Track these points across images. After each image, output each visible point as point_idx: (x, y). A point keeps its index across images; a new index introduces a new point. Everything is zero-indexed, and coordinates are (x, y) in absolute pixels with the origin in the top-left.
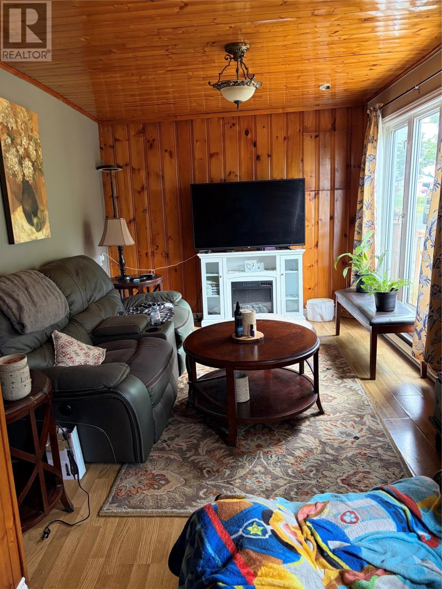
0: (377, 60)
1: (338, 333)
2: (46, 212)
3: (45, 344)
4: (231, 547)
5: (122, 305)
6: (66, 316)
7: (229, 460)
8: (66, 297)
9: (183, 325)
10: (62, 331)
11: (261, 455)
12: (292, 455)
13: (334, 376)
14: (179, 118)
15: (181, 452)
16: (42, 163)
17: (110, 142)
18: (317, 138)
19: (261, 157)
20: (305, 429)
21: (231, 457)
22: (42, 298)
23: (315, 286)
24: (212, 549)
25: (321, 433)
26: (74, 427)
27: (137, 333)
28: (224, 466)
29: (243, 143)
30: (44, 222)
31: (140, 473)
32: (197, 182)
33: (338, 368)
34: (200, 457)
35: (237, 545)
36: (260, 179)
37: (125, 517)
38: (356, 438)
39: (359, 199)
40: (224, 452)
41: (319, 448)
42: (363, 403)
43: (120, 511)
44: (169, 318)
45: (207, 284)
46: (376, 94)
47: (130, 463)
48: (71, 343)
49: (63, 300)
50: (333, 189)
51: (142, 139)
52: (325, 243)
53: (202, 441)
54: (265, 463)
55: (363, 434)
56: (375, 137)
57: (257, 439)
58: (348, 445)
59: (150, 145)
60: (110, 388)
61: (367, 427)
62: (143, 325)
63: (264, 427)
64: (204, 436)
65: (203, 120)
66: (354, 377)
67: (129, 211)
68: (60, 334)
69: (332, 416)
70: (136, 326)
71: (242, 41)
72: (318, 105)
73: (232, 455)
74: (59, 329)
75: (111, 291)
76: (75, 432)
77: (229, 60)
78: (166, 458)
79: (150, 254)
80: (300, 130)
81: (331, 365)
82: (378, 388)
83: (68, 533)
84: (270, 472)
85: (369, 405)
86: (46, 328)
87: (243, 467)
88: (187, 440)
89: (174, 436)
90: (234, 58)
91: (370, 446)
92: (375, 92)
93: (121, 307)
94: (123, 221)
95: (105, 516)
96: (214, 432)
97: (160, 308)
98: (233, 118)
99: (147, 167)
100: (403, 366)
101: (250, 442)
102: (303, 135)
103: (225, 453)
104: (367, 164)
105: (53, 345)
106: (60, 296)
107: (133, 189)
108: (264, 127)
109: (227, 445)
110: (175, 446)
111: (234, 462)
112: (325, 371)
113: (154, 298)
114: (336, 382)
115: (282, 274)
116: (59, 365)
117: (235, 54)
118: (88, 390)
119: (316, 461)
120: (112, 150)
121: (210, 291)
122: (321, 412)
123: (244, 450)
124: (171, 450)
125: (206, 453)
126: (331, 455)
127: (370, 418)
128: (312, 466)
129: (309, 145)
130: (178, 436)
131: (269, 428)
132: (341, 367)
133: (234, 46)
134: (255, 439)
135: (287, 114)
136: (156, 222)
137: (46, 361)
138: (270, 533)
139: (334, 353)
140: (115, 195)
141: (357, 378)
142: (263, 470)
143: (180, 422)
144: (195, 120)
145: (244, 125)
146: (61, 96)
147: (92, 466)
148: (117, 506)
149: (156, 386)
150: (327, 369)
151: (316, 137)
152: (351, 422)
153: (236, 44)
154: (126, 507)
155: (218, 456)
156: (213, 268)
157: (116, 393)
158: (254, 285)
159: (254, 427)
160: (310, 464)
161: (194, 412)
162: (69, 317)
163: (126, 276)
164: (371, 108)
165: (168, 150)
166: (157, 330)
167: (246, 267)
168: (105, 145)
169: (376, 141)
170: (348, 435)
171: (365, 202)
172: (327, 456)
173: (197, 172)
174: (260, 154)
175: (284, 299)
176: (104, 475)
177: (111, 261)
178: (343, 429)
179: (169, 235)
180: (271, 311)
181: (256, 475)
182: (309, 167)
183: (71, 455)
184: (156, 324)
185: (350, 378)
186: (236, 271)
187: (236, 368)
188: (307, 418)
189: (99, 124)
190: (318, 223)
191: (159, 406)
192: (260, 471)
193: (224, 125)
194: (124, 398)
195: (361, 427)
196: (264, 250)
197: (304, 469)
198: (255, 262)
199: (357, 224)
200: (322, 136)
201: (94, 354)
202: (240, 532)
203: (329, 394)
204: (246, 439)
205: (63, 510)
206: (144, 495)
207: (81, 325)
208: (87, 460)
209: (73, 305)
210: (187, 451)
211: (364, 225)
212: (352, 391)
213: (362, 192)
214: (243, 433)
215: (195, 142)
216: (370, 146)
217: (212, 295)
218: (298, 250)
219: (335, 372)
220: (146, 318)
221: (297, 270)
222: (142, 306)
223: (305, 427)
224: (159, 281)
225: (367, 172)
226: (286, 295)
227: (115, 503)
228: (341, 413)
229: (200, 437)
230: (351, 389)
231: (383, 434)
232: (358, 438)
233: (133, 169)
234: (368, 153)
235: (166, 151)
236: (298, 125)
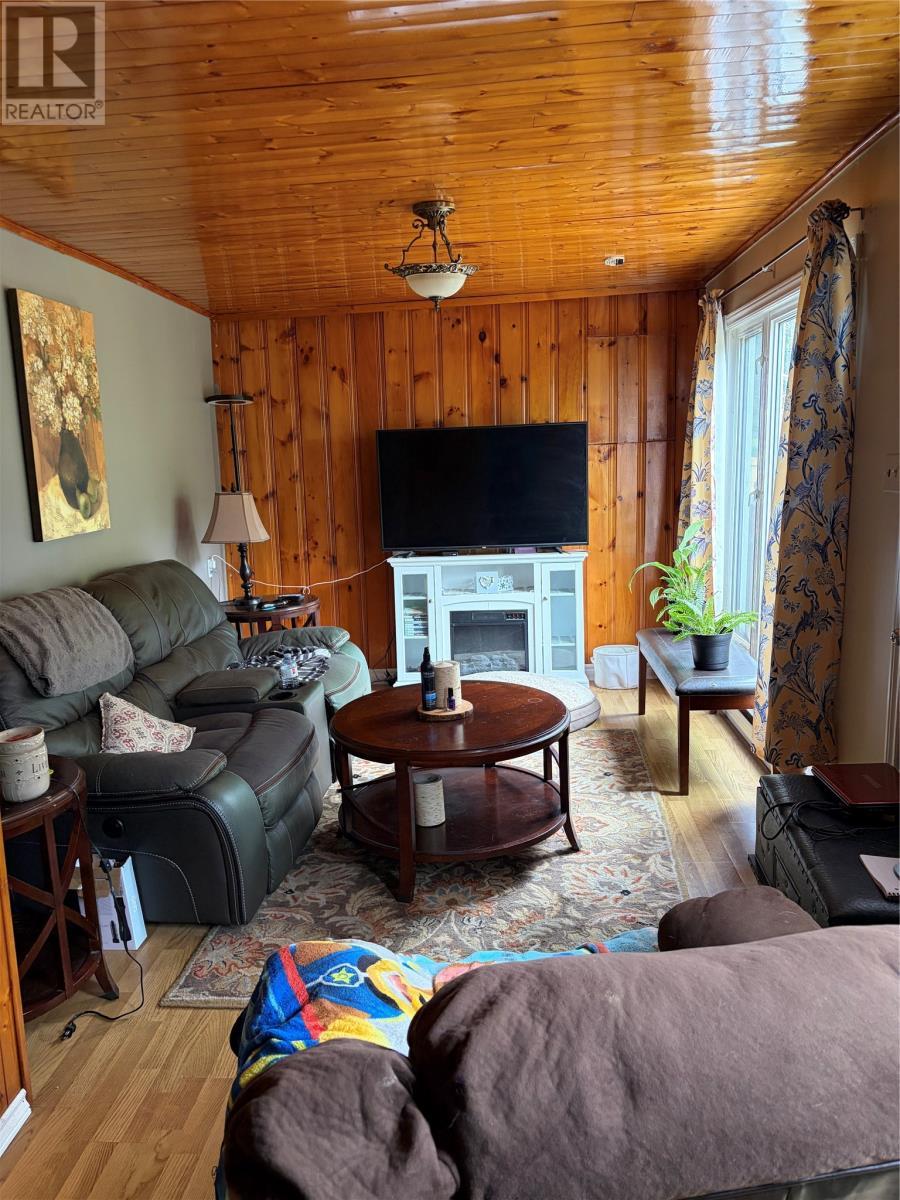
0: (694, 221)
1: (642, 711)
2: (104, 485)
3: (87, 714)
4: (303, 996)
5: (240, 653)
6: (128, 668)
7: (396, 924)
8: (130, 636)
9: (344, 689)
10: (119, 695)
11: (453, 918)
12: (506, 917)
13: (614, 787)
14: (357, 310)
15: (315, 909)
16: (99, 398)
17: (232, 351)
18: (612, 347)
19: (508, 381)
20: (540, 875)
21: (399, 920)
22: (85, 636)
23: (610, 622)
24: (277, 1000)
25: (566, 884)
26: (126, 858)
27: (253, 702)
28: (385, 934)
29: (475, 356)
30: (99, 502)
31: (239, 942)
32: (391, 428)
33: (625, 773)
34: (347, 918)
35: (311, 995)
36: (506, 422)
37: (202, 1008)
38: (626, 892)
39: (685, 462)
40: (389, 911)
41: (556, 908)
42: (655, 834)
43: (195, 999)
44: (317, 676)
45: (405, 614)
46: (717, 269)
47: (225, 925)
48: (132, 716)
49: (122, 641)
50: (643, 440)
51: (289, 347)
52: (627, 541)
53: (355, 893)
54: (456, 929)
55: (640, 886)
56: (711, 347)
57: (451, 891)
58: (607, 904)
59: (305, 358)
60: (188, 791)
61: (650, 875)
62: (264, 687)
63: (468, 870)
64: (360, 884)
65: (401, 314)
66: (649, 789)
67: (264, 477)
68: (114, 699)
69: (592, 854)
70: (251, 689)
71: (442, 198)
72: (614, 287)
73: (401, 917)
74: (115, 693)
75: (219, 625)
76: (128, 865)
77: (420, 228)
78: (287, 919)
79: (301, 558)
80: (581, 332)
81: (615, 767)
82: (690, 809)
83: (105, 1032)
84: (462, 944)
85: (664, 839)
86: (90, 689)
87: (416, 935)
88: (329, 891)
89: (308, 883)
90: (428, 225)
91: (645, 905)
92: (714, 266)
93: (235, 655)
94: (248, 499)
95: (169, 1007)
96: (378, 879)
97: (306, 657)
98: (457, 309)
99: (299, 398)
100: (746, 772)
101: (437, 896)
102: (586, 341)
103: (390, 913)
104: (698, 397)
105: (100, 718)
106: (117, 633)
107: (273, 439)
108: (514, 326)
109: (397, 900)
110: (306, 899)
111: (404, 927)
112: (601, 777)
113: (297, 639)
114: (615, 798)
115: (545, 599)
116: (108, 752)
117: (430, 218)
118: (151, 794)
119: (543, 929)
120: (233, 366)
121: (411, 627)
122: (574, 848)
123: (424, 908)
124: (299, 906)
125: (358, 912)
126: (575, 919)
127: (659, 859)
128: (537, 937)
129: (598, 359)
130: (314, 884)
131: (476, 872)
132: (631, 772)
133: (427, 206)
134: (448, 891)
135: (557, 302)
136: (313, 498)
137: (85, 744)
138: (362, 981)
139: (625, 746)
140: (239, 448)
141: (656, 790)
142: (449, 940)
143: (322, 861)
144: (388, 313)
145: (477, 323)
146: (140, 278)
147: (160, 929)
148: (192, 992)
149: (274, 793)
150: (606, 774)
151: (610, 345)
152: (623, 866)
153: (433, 203)
154: (207, 993)
155: (378, 917)
156: (417, 583)
157: (199, 800)
158: (492, 618)
159: (448, 871)
160: (533, 933)
161: (349, 844)
162: (133, 669)
163: (252, 598)
164: (705, 296)
165: (338, 367)
166: (289, 697)
167: (478, 584)
168: (222, 357)
169: (713, 356)
170: (612, 887)
171: (694, 467)
172: (567, 921)
173: (390, 408)
174: (506, 376)
175: (549, 645)
176: (178, 943)
177: (229, 570)
178: (606, 877)
179: (337, 523)
180: (525, 669)
181: (437, 948)
182: (598, 398)
183: (120, 905)
184: (290, 686)
185: (642, 791)
186: (460, 590)
187: (412, 762)
188: (546, 857)
189: (211, 320)
190: (615, 504)
191: (281, 828)
192: (444, 942)
193: (440, 324)
194: (212, 810)
195: (639, 874)
196: (513, 552)
197: (521, 941)
198: (495, 574)
199: (682, 507)
200: (621, 342)
201: (171, 736)
202: (320, 979)
203: (598, 818)
204: (431, 888)
205: (102, 997)
206: (239, 975)
207: (156, 685)
208: (150, 919)
209: (143, 649)
210: (325, 907)
211: (692, 510)
212: (640, 813)
213: (691, 447)
214: (429, 880)
215: (387, 352)
216: (702, 365)
217: (415, 634)
218: (573, 555)
219: (619, 779)
220: (273, 674)
221: (573, 591)
222: (273, 653)
223: (539, 873)
224: (312, 607)
225: (697, 413)
226: (554, 638)
227: (188, 987)
228: (610, 850)
229: (353, 886)
230: (638, 810)
231: (675, 888)
232: (629, 893)
233: (273, 401)
234: (700, 377)
235: (334, 369)
236: (576, 321)
